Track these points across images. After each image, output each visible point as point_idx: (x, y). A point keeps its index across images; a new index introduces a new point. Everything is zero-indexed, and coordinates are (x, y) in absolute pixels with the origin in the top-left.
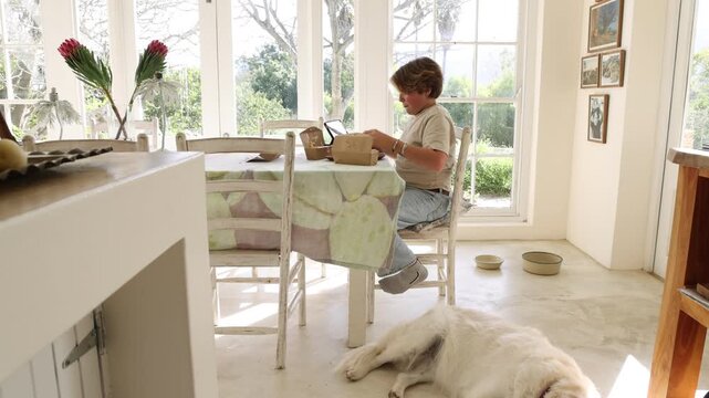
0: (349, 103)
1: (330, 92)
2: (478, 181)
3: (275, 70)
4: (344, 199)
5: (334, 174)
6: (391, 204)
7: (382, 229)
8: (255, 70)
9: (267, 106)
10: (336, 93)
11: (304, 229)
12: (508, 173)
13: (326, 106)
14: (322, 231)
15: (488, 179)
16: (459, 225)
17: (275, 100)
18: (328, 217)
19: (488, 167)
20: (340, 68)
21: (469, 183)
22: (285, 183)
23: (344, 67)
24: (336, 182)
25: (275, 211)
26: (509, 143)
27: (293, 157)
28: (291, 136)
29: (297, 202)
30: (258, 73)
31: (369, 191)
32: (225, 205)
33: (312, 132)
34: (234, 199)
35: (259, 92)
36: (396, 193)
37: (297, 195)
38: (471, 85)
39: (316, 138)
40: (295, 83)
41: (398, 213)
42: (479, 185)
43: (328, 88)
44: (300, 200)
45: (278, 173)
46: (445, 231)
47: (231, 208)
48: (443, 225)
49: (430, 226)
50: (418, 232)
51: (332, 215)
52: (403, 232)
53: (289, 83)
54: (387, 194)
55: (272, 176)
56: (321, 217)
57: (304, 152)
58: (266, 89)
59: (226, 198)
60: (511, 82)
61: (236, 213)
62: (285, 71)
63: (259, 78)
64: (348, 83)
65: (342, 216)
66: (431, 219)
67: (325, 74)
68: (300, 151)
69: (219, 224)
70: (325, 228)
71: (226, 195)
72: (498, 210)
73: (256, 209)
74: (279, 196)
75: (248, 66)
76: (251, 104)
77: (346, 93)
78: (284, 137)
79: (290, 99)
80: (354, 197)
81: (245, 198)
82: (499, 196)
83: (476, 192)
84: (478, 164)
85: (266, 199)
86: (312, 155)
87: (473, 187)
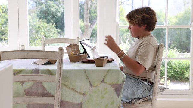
0: (94, 27)
1: (83, 20)
2: (169, 72)
3: (51, 7)
4: (91, 85)
5: (85, 71)
6: (118, 89)
7: (113, 103)
8: (40, 7)
9: (46, 27)
10: (86, 21)
11: (67, 103)
12: (187, 68)
13: (81, 28)
14: (78, 104)
15: (175, 72)
16: (158, 99)
17: (51, 24)
18: (82, 96)
19: (175, 65)
20: (89, 7)
21: (164, 74)
22: (57, 76)
23: (91, 6)
24: (87, 76)
25: (51, 92)
26: (188, 50)
27: (62, 61)
28: (61, 49)
29: (64, 87)
30: (41, 8)
31: (105, 81)
32: (22, 89)
33: (73, 46)
34: (27, 86)
35: (41, 20)
36: (121, 82)
37: (64, 83)
38: (164, 16)
39: (75, 49)
40: (63, 14)
41: (122, 93)
42: (170, 75)
43: (82, 17)
44: (66, 86)
45: (53, 70)
46: (149, 104)
47: (25, 90)
48: (148, 100)
49: (141, 101)
50: (133, 104)
51: (84, 94)
52: (125, 104)
53: (59, 15)
54: (115, 82)
55: (50, 72)
56: (77, 95)
57: (68, 58)
58: (45, 17)
59: (22, 85)
60: (189, 14)
61: (28, 93)
62: (57, 7)
63: (42, 11)
64: (93, 15)
65: (90, 95)
66: (141, 96)
67: (80, 10)
68: (66, 57)
69: (19, 100)
70: (80, 102)
71: (22, 83)
72: (182, 90)
73: (40, 91)
74: (53, 84)
75: (35, 4)
76: (37, 26)
77: (92, 20)
78: (57, 50)
79: (60, 24)
80: (96, 84)
81: (33, 85)
82: (182, 82)
83: (168, 79)
84: (169, 63)
85: (46, 85)
86: (73, 60)
87: (166, 77)
